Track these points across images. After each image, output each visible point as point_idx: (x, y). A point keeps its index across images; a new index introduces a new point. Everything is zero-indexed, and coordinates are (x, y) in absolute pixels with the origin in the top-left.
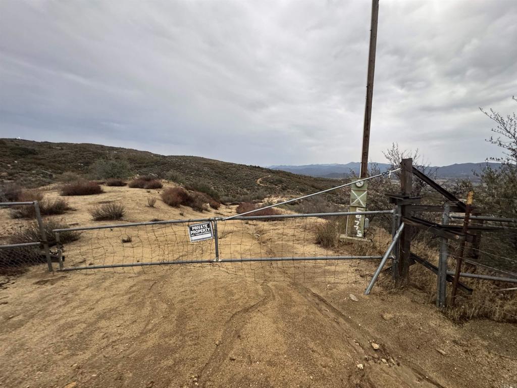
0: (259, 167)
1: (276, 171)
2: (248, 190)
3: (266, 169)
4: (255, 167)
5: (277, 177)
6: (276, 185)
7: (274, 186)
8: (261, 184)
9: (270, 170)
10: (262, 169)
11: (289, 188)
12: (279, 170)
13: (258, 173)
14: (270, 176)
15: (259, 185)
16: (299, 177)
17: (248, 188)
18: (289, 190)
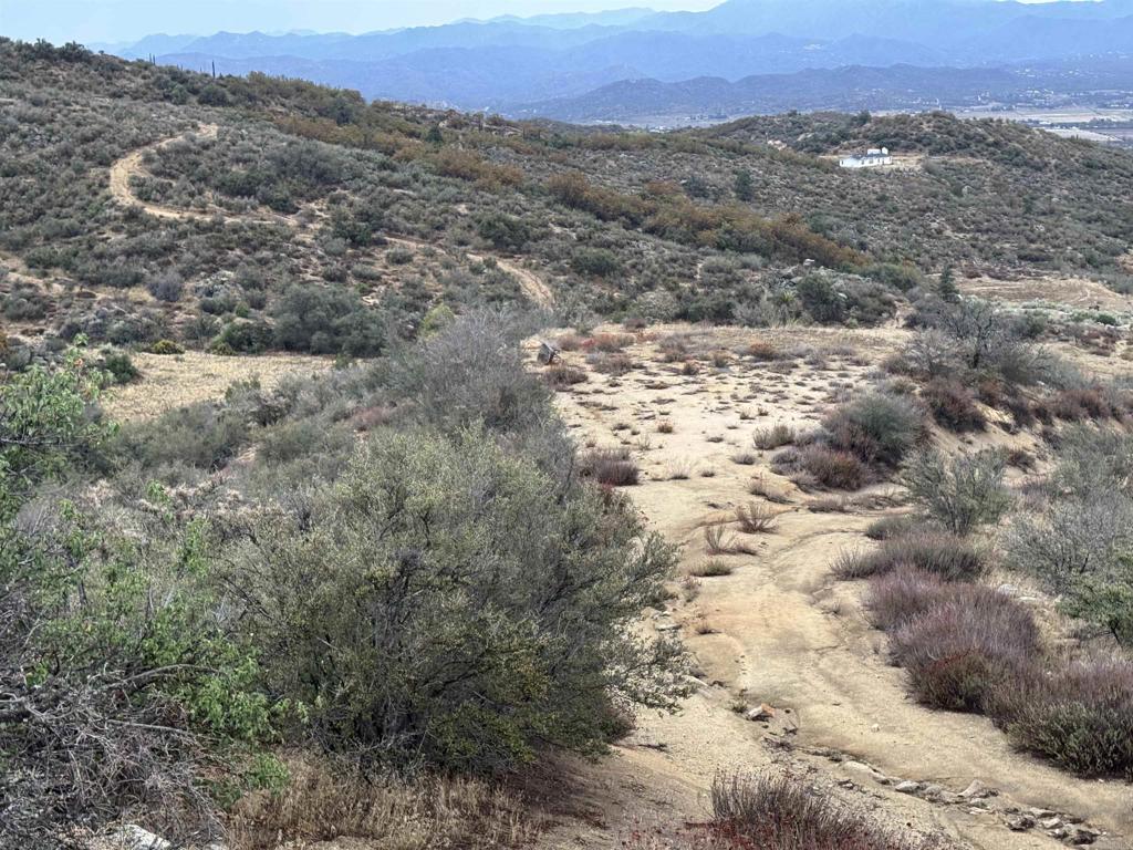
0: (73, 54)
1: (233, 84)
2: (41, 265)
3: (142, 67)
4: (44, 52)
5: (269, 140)
6: (284, 207)
7: (268, 217)
8: (152, 211)
9: (177, 76)
10: (109, 68)
11: (394, 230)
12: (258, 79)
13: (95, 107)
14: (209, 131)
15: (132, 215)
16: (435, 129)
17: (40, 249)
18: (399, 245)
